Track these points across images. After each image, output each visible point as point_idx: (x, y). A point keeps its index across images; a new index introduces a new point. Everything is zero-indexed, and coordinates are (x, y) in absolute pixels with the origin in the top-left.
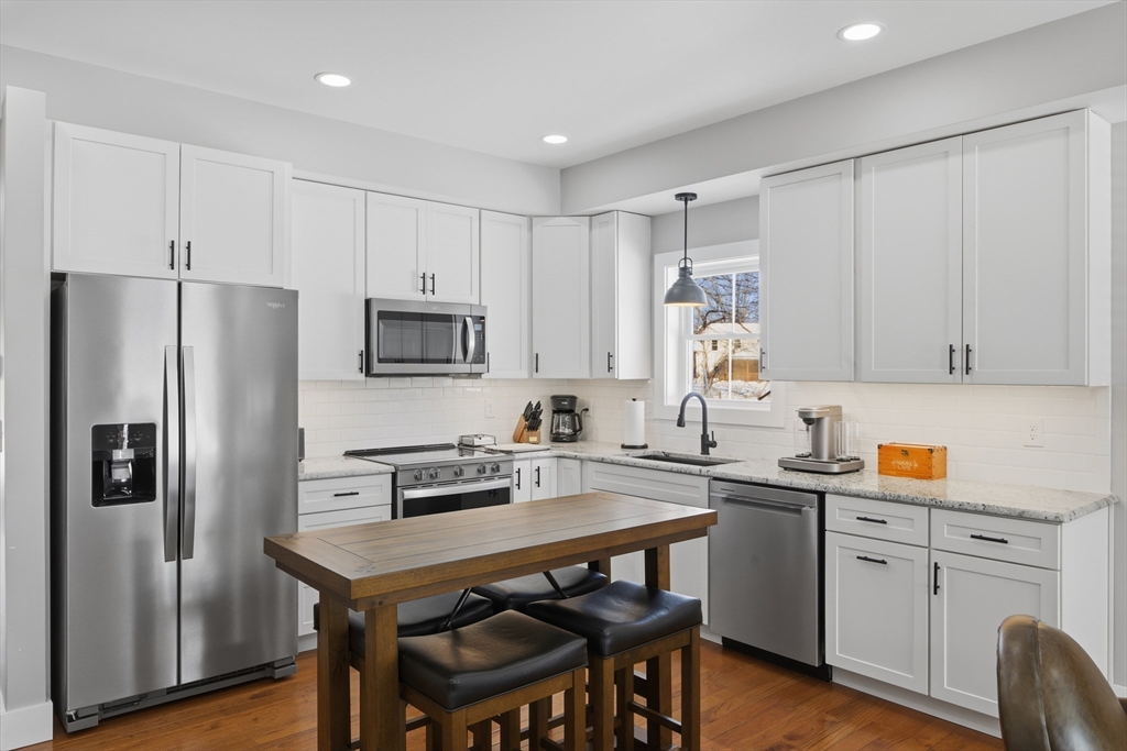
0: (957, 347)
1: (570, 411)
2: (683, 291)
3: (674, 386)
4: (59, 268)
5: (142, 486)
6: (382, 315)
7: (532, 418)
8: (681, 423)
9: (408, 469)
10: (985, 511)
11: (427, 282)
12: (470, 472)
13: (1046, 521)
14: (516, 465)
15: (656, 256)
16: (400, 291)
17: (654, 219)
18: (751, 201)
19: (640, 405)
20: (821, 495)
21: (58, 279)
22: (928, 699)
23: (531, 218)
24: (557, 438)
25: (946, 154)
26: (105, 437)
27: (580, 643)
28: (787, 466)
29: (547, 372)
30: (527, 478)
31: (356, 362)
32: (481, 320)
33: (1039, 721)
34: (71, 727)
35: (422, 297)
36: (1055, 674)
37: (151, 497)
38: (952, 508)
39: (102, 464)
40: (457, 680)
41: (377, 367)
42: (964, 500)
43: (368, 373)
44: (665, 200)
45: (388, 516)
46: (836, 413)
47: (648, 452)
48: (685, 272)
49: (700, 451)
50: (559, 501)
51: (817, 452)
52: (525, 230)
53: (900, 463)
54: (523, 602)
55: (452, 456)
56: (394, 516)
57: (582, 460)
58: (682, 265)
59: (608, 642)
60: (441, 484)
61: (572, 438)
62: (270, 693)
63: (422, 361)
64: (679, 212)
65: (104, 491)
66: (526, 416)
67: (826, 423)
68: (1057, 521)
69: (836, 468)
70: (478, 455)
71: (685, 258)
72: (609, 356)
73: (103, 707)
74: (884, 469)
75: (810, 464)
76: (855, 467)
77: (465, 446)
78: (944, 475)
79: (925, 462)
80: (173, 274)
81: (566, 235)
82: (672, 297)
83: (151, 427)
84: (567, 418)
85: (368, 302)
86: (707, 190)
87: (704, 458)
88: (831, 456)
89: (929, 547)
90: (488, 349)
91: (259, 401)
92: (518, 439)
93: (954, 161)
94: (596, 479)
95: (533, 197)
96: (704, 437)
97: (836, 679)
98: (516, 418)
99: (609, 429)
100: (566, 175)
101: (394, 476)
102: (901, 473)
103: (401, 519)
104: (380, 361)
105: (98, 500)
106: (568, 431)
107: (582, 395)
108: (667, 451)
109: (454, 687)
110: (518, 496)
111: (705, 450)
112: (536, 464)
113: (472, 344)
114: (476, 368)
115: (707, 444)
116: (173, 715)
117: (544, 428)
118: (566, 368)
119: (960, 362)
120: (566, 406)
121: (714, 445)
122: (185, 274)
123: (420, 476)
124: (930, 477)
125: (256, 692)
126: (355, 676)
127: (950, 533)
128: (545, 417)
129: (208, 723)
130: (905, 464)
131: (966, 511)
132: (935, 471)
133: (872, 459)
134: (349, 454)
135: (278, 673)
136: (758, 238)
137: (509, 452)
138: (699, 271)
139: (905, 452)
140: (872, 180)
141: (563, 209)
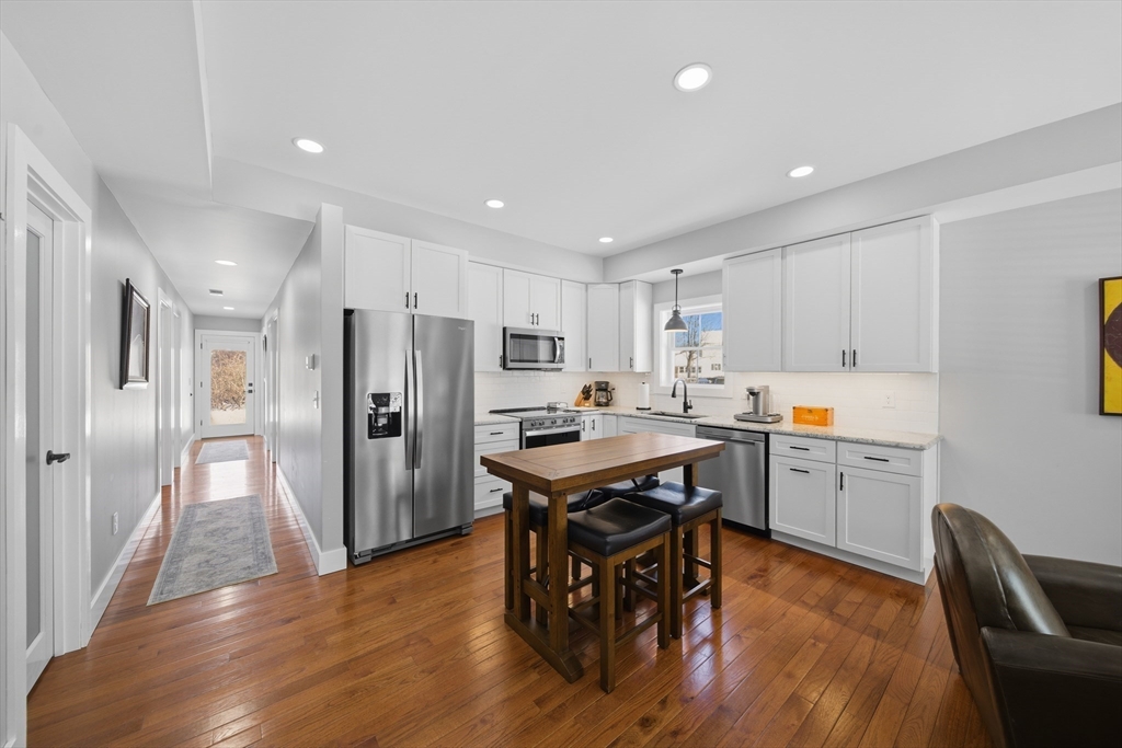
0: (847, 352)
1: (605, 390)
2: (675, 322)
3: (666, 378)
4: (348, 306)
6: (512, 336)
7: (586, 393)
8: (674, 395)
9: (528, 420)
10: (873, 444)
11: (535, 318)
12: (548, 423)
13: (914, 449)
14: (583, 418)
15: (655, 306)
16: (521, 324)
17: (654, 286)
18: (717, 273)
19: (647, 385)
20: (767, 435)
21: (348, 313)
22: (835, 549)
23: (587, 285)
24: (598, 404)
25: (841, 243)
27: (668, 516)
28: (738, 419)
29: (595, 368)
30: (588, 425)
31: (498, 361)
32: (562, 340)
33: (992, 568)
34: (357, 562)
35: (531, 327)
36: (991, 539)
37: (399, 433)
38: (852, 442)
39: (372, 415)
40: (609, 539)
41: (509, 365)
42: (860, 437)
43: (504, 368)
44: (665, 273)
45: (518, 448)
46: (766, 389)
47: (653, 411)
48: (676, 313)
49: (683, 411)
50: (604, 440)
51: (756, 411)
52: (584, 291)
53: (808, 417)
54: (621, 493)
55: (544, 413)
56: (521, 448)
57: (617, 416)
58: (674, 309)
59: (680, 516)
60: (545, 428)
61: (607, 404)
62: (460, 543)
63: (520, 361)
64: (671, 280)
65: (374, 432)
66: (583, 392)
67: (761, 395)
68: (921, 449)
69: (769, 420)
70: (558, 413)
71: (676, 306)
72: (631, 359)
73: (374, 551)
74: (797, 420)
75: (752, 417)
76: (778, 419)
77: (551, 409)
78: (832, 424)
79: (823, 416)
80: (408, 311)
81: (605, 294)
82: (668, 327)
84: (604, 393)
85: (504, 329)
86: (689, 268)
87: (685, 414)
88: (764, 413)
89: (836, 464)
90: (567, 354)
91: (441, 387)
92: (577, 405)
93: (846, 247)
94: (625, 425)
95: (588, 273)
96: (685, 403)
97: (773, 537)
98: (577, 393)
99: (627, 398)
100: (606, 262)
101: (521, 423)
102: (807, 422)
103: (524, 450)
104: (511, 361)
105: (371, 435)
106: (604, 400)
107: (613, 382)
108: (663, 411)
109: (607, 543)
110: (584, 437)
111: (685, 411)
112: (593, 417)
113: (558, 353)
114: (560, 365)
115: (687, 407)
116: (411, 555)
117: (592, 399)
118: (605, 367)
119: (850, 360)
120: (604, 388)
121: (691, 407)
122: (414, 311)
123: (534, 424)
124: (826, 425)
125: (452, 542)
126: (533, 535)
127: (849, 455)
128: (593, 393)
129: (431, 559)
130: (810, 417)
131: (861, 443)
132: (829, 422)
133: (788, 415)
134: (491, 412)
135: (464, 532)
136: (720, 292)
137: (578, 412)
138: (684, 312)
139: (810, 411)
140: (793, 259)
141: (605, 279)
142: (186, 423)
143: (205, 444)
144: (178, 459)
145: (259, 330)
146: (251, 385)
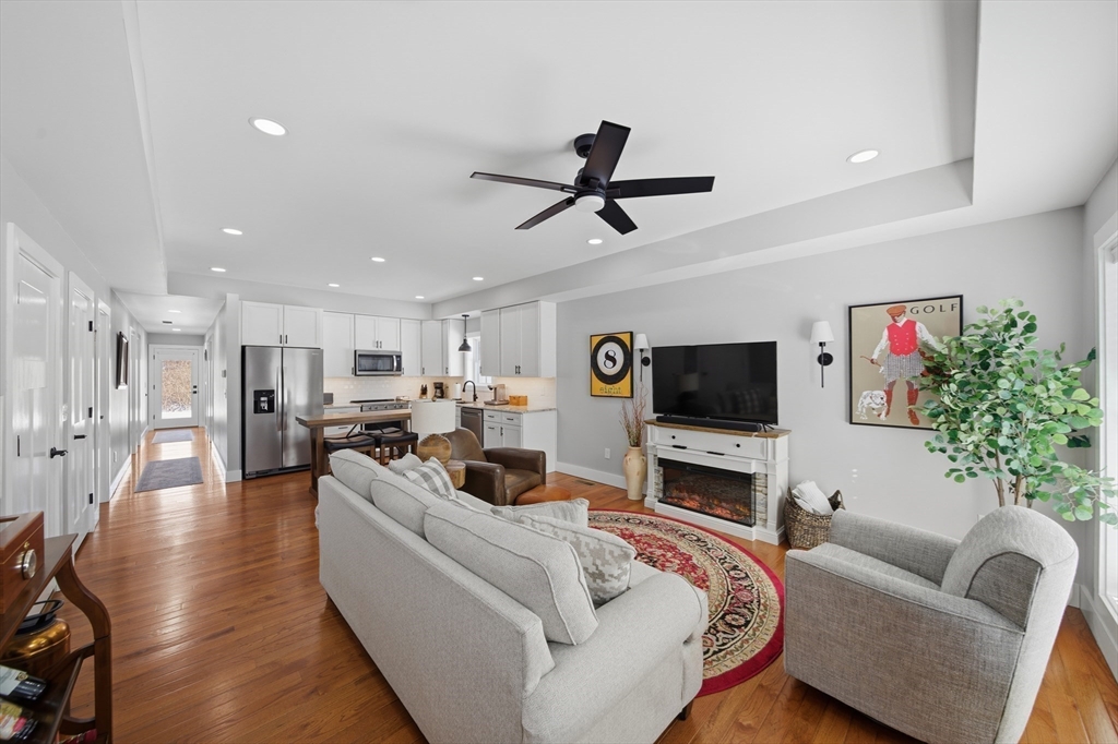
1: (440, 388)
2: (465, 346)
4: (244, 344)
5: (271, 409)
6: (360, 356)
7: (424, 391)
8: (465, 391)
10: (510, 412)
11: (378, 344)
13: (519, 413)
16: (368, 347)
18: (479, 319)
19: (459, 385)
20: (482, 410)
21: (244, 347)
23: (421, 321)
26: (258, 394)
28: (486, 403)
29: (428, 374)
31: (351, 371)
32: (399, 357)
34: (248, 477)
35: (376, 349)
37: (273, 411)
38: (504, 411)
39: (257, 403)
41: (358, 373)
43: (356, 375)
46: (503, 387)
48: (465, 341)
49: (473, 400)
51: (495, 398)
61: (442, 397)
65: (258, 409)
66: (422, 390)
67: (497, 390)
72: (447, 368)
73: (257, 472)
74: (512, 403)
77: (399, 400)
79: (522, 401)
80: (281, 345)
81: (433, 326)
82: (461, 349)
83: (273, 391)
84: (439, 391)
85: (355, 351)
87: (474, 402)
88: (499, 400)
89: (501, 423)
90: (403, 366)
95: (420, 314)
96: (474, 395)
98: (418, 391)
100: (432, 306)
102: (516, 404)
104: (362, 370)
105: (256, 412)
106: (439, 395)
107: (446, 383)
111: (475, 400)
113: (396, 364)
114: (398, 373)
117: (429, 395)
118: (438, 374)
119: (518, 370)
120: (439, 386)
122: (286, 345)
128: (429, 390)
130: (518, 401)
131: (507, 412)
134: (352, 402)
139: (517, 398)
141: (433, 318)
142: (143, 418)
143: (157, 433)
144: (139, 442)
145: (203, 344)
146: (195, 387)
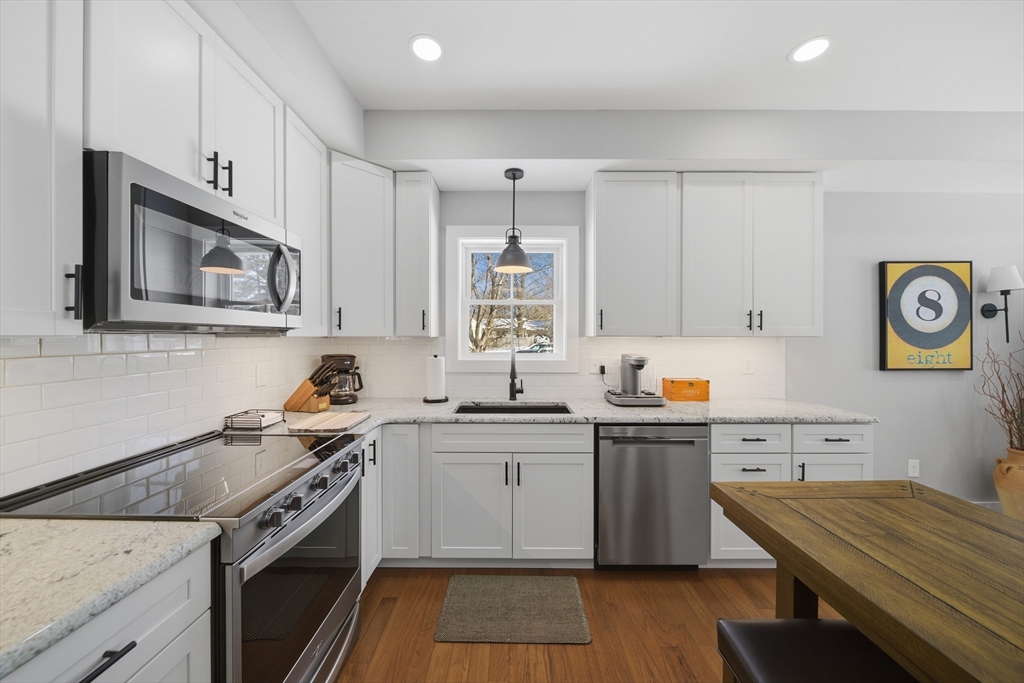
0: (753, 313)
1: (348, 371)
10: (833, 422)
11: (221, 171)
15: (448, 227)
17: (443, 194)
19: (442, 360)
23: (329, 149)
24: (337, 400)
38: (811, 422)
47: (454, 403)
48: (513, 240)
49: (509, 397)
52: (324, 163)
53: (687, 392)
57: (421, 423)
58: (510, 233)
61: (354, 398)
71: (514, 228)
72: (424, 314)
79: (705, 389)
82: (503, 261)
84: (350, 377)
86: (532, 169)
87: (512, 403)
89: (791, 452)
96: (513, 385)
102: (689, 399)
108: (476, 401)
111: (513, 397)
115: (515, 391)
119: (755, 323)
120: (348, 367)
121: (521, 391)
124: (708, 400)
130: (691, 392)
131: (821, 423)
132: (709, 395)
139: (691, 384)
140: (693, 190)
141: (368, 151)
